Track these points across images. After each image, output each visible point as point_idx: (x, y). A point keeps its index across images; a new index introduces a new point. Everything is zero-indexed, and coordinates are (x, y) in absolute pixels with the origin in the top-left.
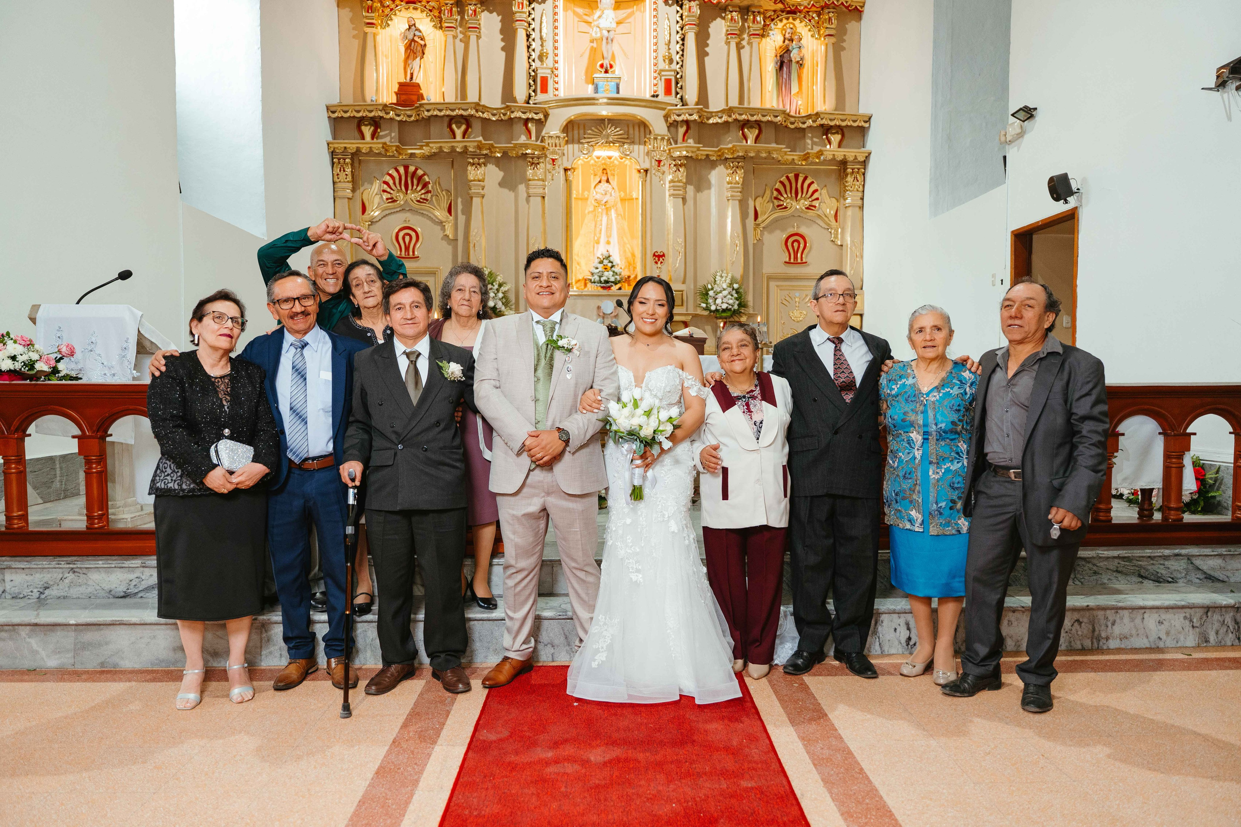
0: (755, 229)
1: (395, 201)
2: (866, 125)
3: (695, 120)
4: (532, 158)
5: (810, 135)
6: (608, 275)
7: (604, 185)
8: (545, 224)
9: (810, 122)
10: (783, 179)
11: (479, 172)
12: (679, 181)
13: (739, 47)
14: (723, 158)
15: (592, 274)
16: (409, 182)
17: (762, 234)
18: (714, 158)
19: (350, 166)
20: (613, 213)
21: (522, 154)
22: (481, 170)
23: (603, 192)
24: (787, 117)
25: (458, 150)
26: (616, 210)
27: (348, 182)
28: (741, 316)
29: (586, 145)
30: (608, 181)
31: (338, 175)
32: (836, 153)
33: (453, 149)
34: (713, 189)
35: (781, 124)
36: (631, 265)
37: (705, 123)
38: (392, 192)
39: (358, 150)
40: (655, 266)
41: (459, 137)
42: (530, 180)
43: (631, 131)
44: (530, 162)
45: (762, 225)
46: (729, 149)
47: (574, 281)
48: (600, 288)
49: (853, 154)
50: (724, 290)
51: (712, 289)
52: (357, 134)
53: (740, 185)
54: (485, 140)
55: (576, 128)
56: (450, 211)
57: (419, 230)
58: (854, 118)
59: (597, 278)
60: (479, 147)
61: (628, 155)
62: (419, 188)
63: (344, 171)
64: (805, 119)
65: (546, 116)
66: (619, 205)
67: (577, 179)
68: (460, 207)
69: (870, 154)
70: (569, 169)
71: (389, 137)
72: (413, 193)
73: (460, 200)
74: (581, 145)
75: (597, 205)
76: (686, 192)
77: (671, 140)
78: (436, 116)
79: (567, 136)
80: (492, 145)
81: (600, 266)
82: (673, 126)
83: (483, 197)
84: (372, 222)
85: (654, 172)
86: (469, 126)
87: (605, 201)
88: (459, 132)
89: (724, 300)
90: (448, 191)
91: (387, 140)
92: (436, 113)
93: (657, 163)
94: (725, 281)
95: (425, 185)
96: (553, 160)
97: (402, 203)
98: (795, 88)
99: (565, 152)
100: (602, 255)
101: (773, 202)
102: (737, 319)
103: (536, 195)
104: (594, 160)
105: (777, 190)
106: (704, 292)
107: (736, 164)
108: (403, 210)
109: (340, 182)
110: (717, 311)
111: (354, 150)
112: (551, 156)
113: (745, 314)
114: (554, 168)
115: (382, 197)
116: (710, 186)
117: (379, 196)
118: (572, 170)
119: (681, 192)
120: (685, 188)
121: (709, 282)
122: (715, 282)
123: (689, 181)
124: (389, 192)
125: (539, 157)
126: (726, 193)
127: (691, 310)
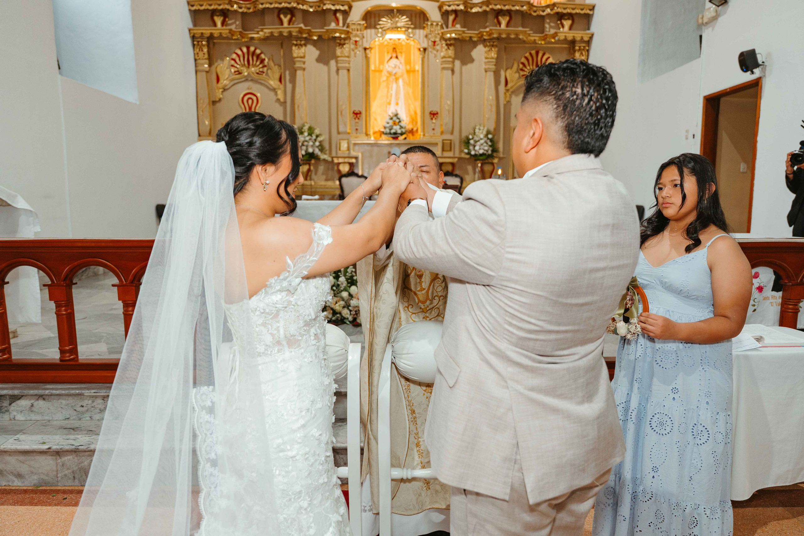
0: (505, 94)
1: (240, 73)
2: (591, 13)
3: (461, 10)
4: (340, 40)
5: (548, 21)
6: (396, 128)
7: (394, 61)
8: (350, 90)
9: (548, 10)
10: (527, 55)
11: (300, 51)
12: (450, 57)
14: (482, 39)
15: (385, 128)
16: (251, 59)
17: (510, 97)
18: (475, 39)
19: (206, 47)
20: (401, 81)
21: (333, 37)
22: (303, 49)
23: (393, 66)
24: (532, 7)
25: (285, 34)
26: (403, 80)
27: (206, 59)
28: (494, 159)
29: (380, 30)
30: (397, 57)
31: (198, 54)
32: (567, 35)
33: (281, 33)
34: (475, 63)
35: (527, 12)
36: (413, 120)
37: (469, 12)
38: (238, 66)
39: (212, 34)
40: (430, 122)
41: (286, 24)
42: (339, 57)
43: (414, 19)
44: (338, 43)
45: (511, 90)
46: (487, 32)
47: (371, 133)
48: (391, 139)
49: (580, 35)
50: (481, 139)
51: (473, 139)
52: (211, 23)
53: (494, 60)
54: (305, 26)
55: (373, 16)
56: (280, 80)
57: (259, 95)
58: (582, 7)
59: (388, 131)
60: (301, 31)
61: (411, 37)
62: (258, 63)
63: (202, 51)
64: (544, 8)
65: (350, 7)
66: (405, 76)
67: (374, 56)
68: (288, 77)
69: (593, 35)
70: (368, 49)
71: (235, 25)
72: (253, 67)
73: (287, 73)
74: (376, 30)
75: (388, 75)
76: (454, 65)
77: (444, 26)
78: (268, 8)
79: (366, 23)
80: (310, 30)
81: (391, 122)
82: (445, 14)
83: (304, 69)
84: (225, 89)
85: (430, 50)
86: (293, 15)
87: (394, 72)
88: (285, 20)
89: (481, 148)
90: (279, 66)
91: (233, 27)
92: (267, 6)
93: (433, 43)
94: (482, 133)
95: (262, 61)
96: (356, 41)
97: (246, 74)
99: (365, 35)
100: (392, 113)
101: (519, 73)
102: (490, 161)
103: (343, 68)
104: (386, 40)
105: (523, 64)
106: (466, 141)
107: (492, 43)
108: (247, 80)
109: (199, 59)
110: (476, 155)
111: (208, 35)
112: (354, 39)
113: (496, 157)
114: (356, 48)
115: (231, 71)
116: (472, 60)
117: (229, 70)
118: (370, 50)
119: (450, 66)
120: (453, 62)
121: (470, 134)
122: (475, 133)
123: (456, 57)
124: (236, 67)
125: (345, 39)
126: (484, 66)
127: (457, 155)
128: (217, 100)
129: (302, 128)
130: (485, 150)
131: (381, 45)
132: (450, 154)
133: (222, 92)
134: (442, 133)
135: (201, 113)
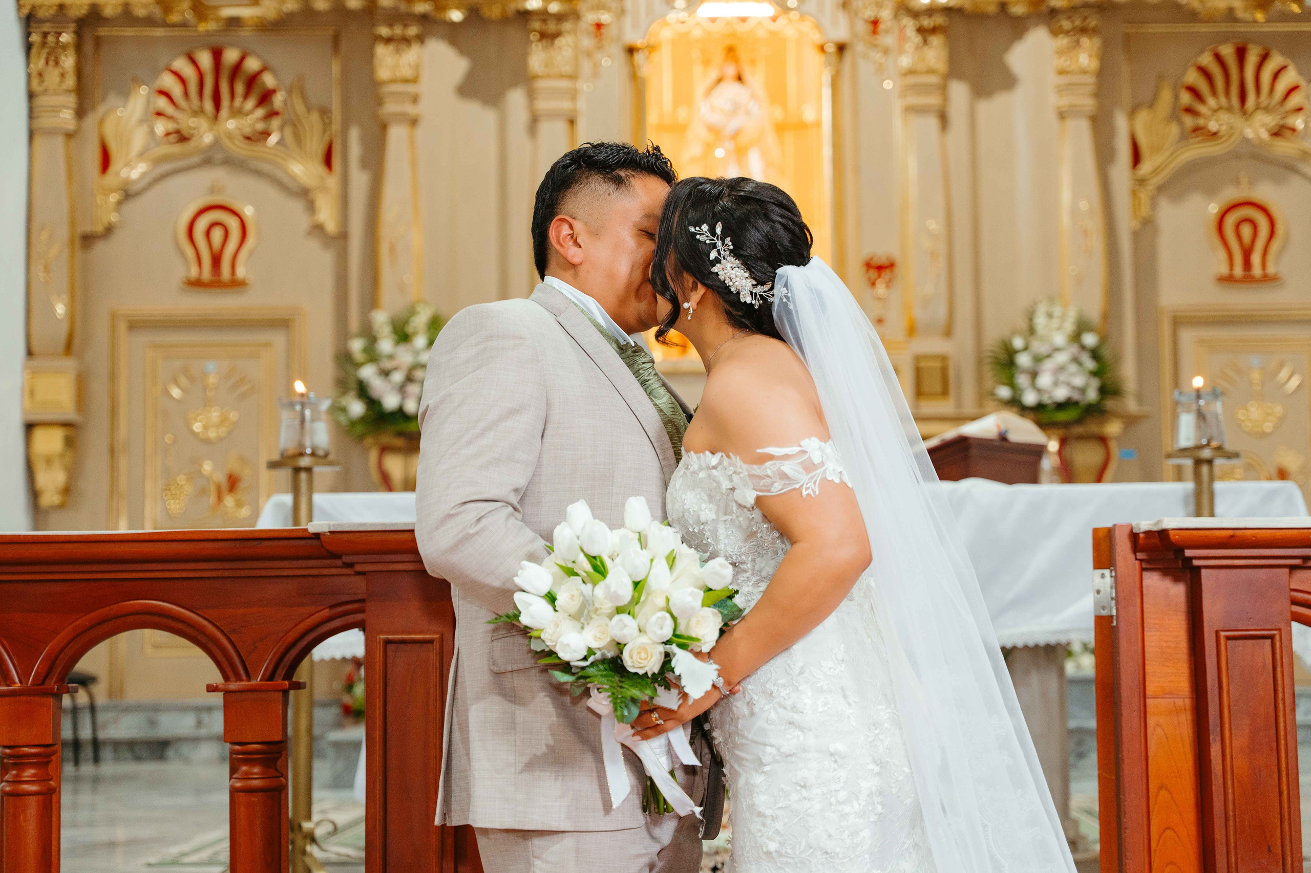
0: (1134, 194)
1: (184, 139)
4: (544, 21)
7: (731, 90)
10: (1206, 60)
11: (403, 61)
14: (1045, 9)
16: (224, 89)
17: (1153, 205)
18: (1021, 10)
19: (71, 52)
20: (754, 159)
21: (518, 11)
22: (412, 55)
23: (730, 106)
27: (67, 92)
28: (1106, 421)
30: (739, 78)
31: (40, 74)
34: (1019, 91)
38: (178, 115)
39: (94, 11)
40: (869, 294)
42: (537, 77)
44: (537, 30)
45: (1154, 181)
50: (1057, 349)
51: (1026, 349)
53: (1090, 79)
56: (328, 161)
57: (248, 211)
62: (250, 103)
63: (57, 63)
66: (771, 139)
67: (660, 74)
68: (355, 150)
70: (639, 49)
72: (233, 116)
73: (354, 134)
75: (712, 138)
76: (946, 99)
83: (414, 122)
84: (128, 194)
85: (860, 48)
87: (733, 126)
89: (1058, 379)
90: (324, 112)
93: (868, 27)
94: (1060, 327)
95: (265, 97)
96: (599, 26)
97: (205, 143)
99: (628, 5)
101: (1180, 121)
102: (1094, 429)
103: (553, 115)
105: (1191, 90)
106: (1003, 356)
107: (1078, 23)
108: (207, 162)
109: (45, 92)
110: (1040, 408)
111: (84, 11)
112: (590, 17)
113: (1116, 415)
114: (600, 48)
115: (152, 132)
116: (1009, 81)
117: (144, 129)
118: (646, 52)
119: (934, 100)
120: (943, 89)
121: (1014, 333)
122: (1031, 331)
123: (954, 71)
124: (171, 118)
125: (560, 18)
126: (1054, 101)
127: (970, 407)
128: (100, 229)
129: (406, 322)
130: (1073, 388)
131: (682, 40)
133: (119, 203)
134: (912, 330)
135: (41, 275)
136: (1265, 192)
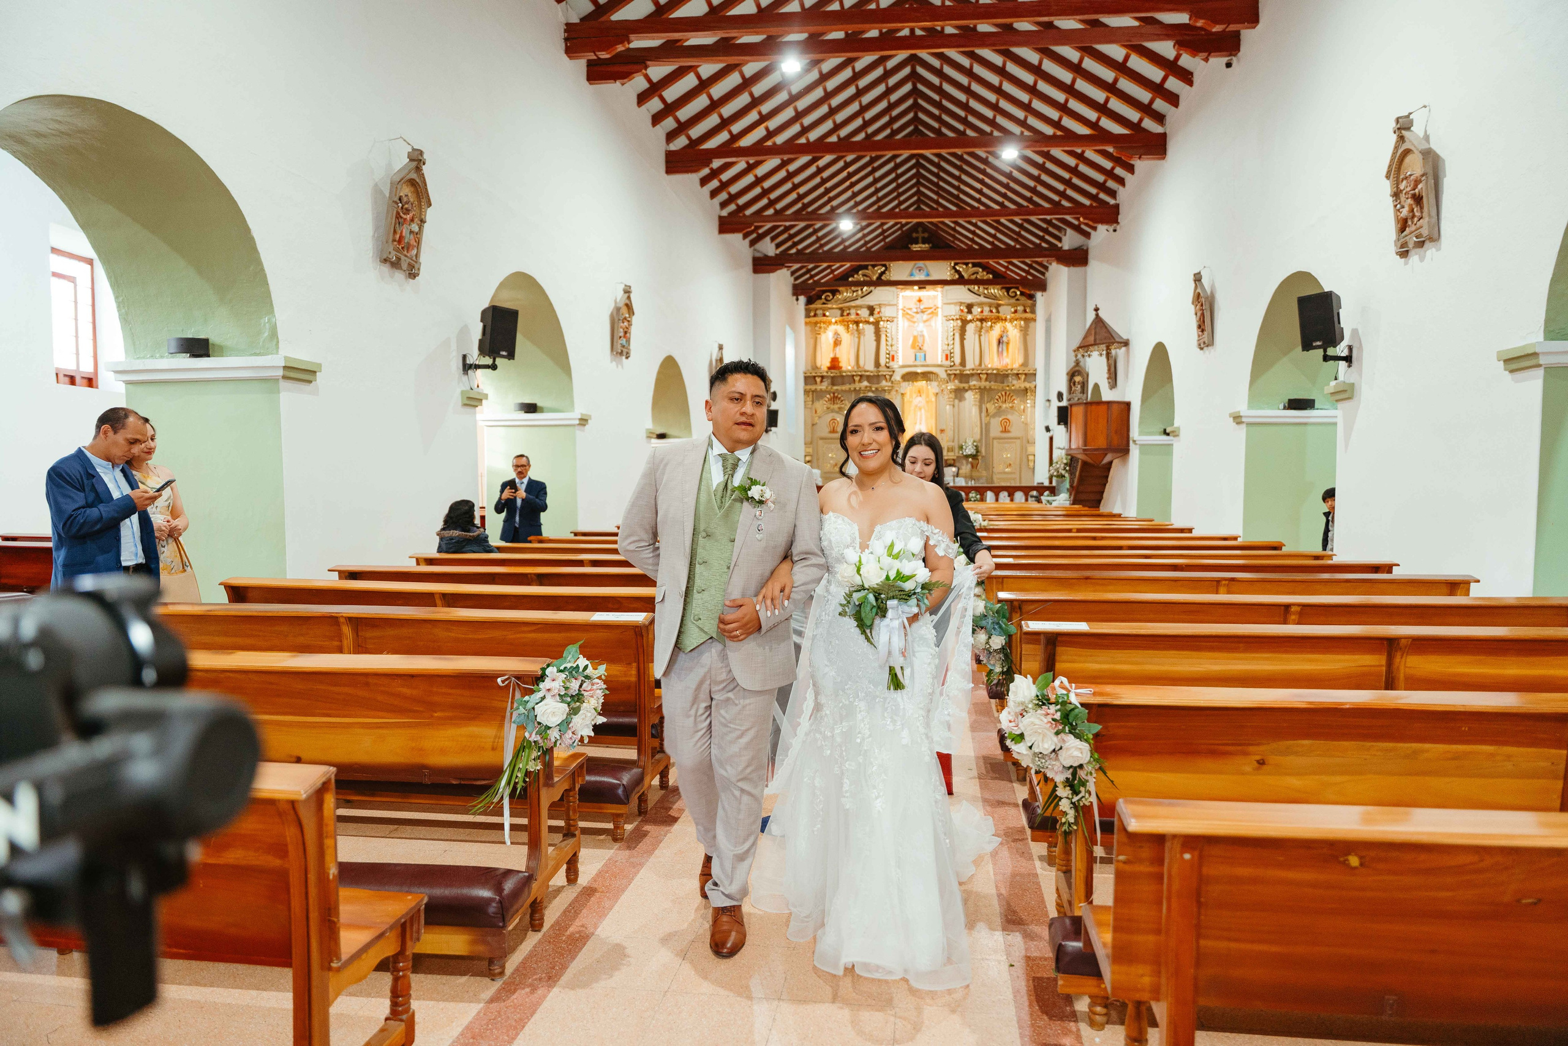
0: (986, 417)
1: (829, 408)
2: (1036, 372)
3: (959, 373)
7: (919, 398)
10: (1000, 394)
12: (952, 399)
13: (980, 336)
14: (971, 389)
16: (835, 401)
17: (990, 419)
18: (967, 389)
19: (811, 396)
20: (923, 411)
23: (918, 401)
26: (925, 409)
27: (811, 403)
28: (978, 457)
29: (911, 384)
30: (920, 396)
31: (806, 399)
32: (1023, 385)
34: (967, 403)
37: (963, 374)
38: (828, 404)
39: (815, 390)
41: (857, 382)
43: (931, 378)
45: (989, 416)
46: (973, 385)
49: (1030, 385)
52: (814, 382)
53: (979, 400)
54: (869, 383)
55: (906, 377)
58: (1030, 370)
60: (866, 387)
61: (929, 388)
62: (839, 402)
63: (809, 398)
65: (894, 372)
66: (926, 406)
67: (907, 397)
69: (1037, 385)
70: (904, 393)
71: (827, 383)
74: (908, 382)
75: (915, 407)
76: (955, 404)
77: (948, 381)
79: (903, 380)
82: (949, 375)
85: (941, 395)
87: (919, 405)
89: (969, 450)
93: (942, 391)
98: (1005, 353)
101: (995, 405)
105: (997, 399)
107: (974, 390)
109: (807, 401)
110: (966, 455)
112: (896, 389)
115: (824, 408)
116: (965, 401)
117: (822, 406)
119: (952, 403)
120: (954, 402)
122: (966, 442)
123: (955, 399)
124: (826, 406)
126: (972, 404)
127: (957, 454)
132: (952, 454)
133: (819, 420)
135: (807, 431)
136: (1009, 417)
